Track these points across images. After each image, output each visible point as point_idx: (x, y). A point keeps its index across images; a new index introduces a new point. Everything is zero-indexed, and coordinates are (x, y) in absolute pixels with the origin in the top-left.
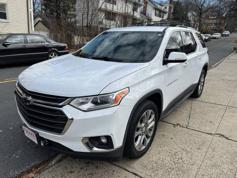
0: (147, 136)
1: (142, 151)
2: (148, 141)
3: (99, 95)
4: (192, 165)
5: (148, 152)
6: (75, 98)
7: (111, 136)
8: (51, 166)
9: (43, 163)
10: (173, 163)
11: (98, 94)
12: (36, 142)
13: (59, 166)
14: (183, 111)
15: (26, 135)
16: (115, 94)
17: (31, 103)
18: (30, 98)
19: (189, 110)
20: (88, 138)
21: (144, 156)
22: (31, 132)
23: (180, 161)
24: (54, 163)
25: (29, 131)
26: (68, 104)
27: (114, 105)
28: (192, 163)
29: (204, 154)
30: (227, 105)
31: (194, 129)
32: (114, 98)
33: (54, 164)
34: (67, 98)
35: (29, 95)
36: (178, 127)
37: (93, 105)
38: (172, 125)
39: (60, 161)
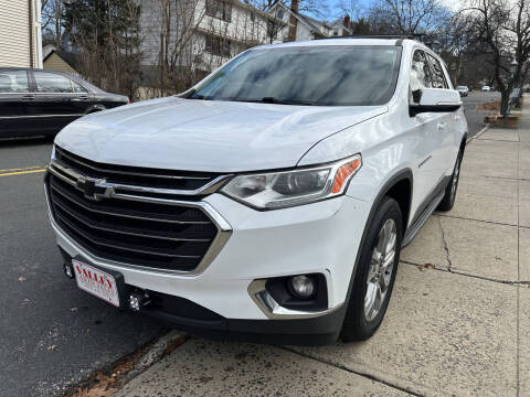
0: (382, 286)
1: (373, 321)
2: (383, 296)
3: (296, 168)
4: (498, 349)
5: (382, 326)
6: (236, 174)
7: (326, 273)
8: (146, 368)
9: (123, 361)
10: (450, 347)
11: (294, 165)
12: (115, 301)
13: (167, 367)
14: (427, 238)
15: (81, 285)
16: (335, 167)
17: (107, 195)
18: (101, 183)
19: (439, 235)
20: (265, 282)
21: (376, 335)
22: (100, 274)
23: (466, 342)
24: (151, 360)
25: (93, 271)
26: (218, 191)
27: (331, 195)
28: (496, 345)
29: (514, 325)
30: (516, 223)
31: (467, 273)
32: (332, 177)
33: (152, 364)
34: (215, 175)
35: (100, 175)
36: (430, 270)
37: (277, 195)
38: (415, 267)
39: (164, 354)
